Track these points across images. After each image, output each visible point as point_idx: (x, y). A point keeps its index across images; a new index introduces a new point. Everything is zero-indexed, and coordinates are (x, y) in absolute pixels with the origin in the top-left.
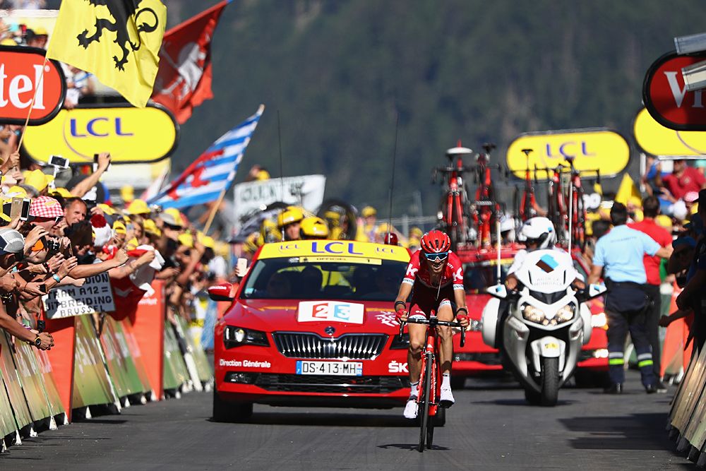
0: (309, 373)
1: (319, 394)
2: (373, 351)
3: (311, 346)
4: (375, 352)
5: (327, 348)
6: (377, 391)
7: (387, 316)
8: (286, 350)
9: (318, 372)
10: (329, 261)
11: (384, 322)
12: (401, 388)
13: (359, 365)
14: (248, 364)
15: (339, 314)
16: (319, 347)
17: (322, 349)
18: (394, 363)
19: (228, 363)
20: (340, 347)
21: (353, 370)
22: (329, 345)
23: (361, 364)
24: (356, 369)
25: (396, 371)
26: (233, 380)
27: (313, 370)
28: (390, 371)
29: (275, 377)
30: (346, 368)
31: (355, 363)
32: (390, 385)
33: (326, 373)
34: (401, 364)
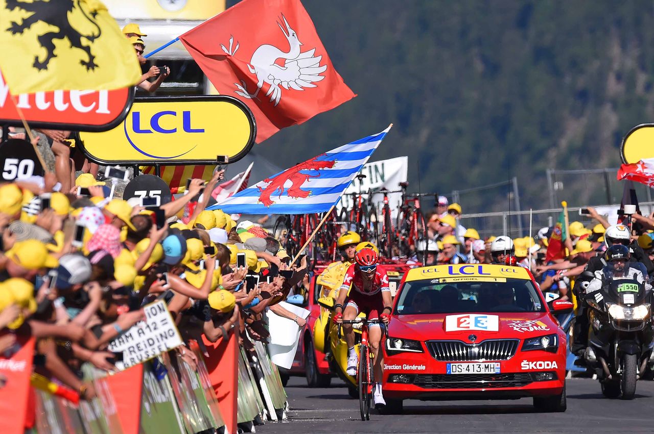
0: (457, 373)
1: (466, 390)
2: (508, 353)
3: (458, 351)
4: (510, 354)
5: (471, 352)
6: (513, 385)
7: (517, 324)
8: (438, 354)
9: (464, 372)
10: (463, 281)
11: (515, 329)
12: (531, 382)
13: (498, 365)
14: (407, 367)
15: (479, 325)
16: (465, 352)
17: (467, 353)
18: (525, 362)
19: (390, 367)
20: (481, 351)
21: (492, 369)
22: (473, 350)
23: (499, 364)
24: (495, 368)
25: (527, 368)
26: (394, 381)
27: (460, 370)
28: (522, 368)
29: (430, 377)
30: (487, 367)
31: (494, 363)
32: (523, 380)
33: (471, 372)
34: (530, 363)
